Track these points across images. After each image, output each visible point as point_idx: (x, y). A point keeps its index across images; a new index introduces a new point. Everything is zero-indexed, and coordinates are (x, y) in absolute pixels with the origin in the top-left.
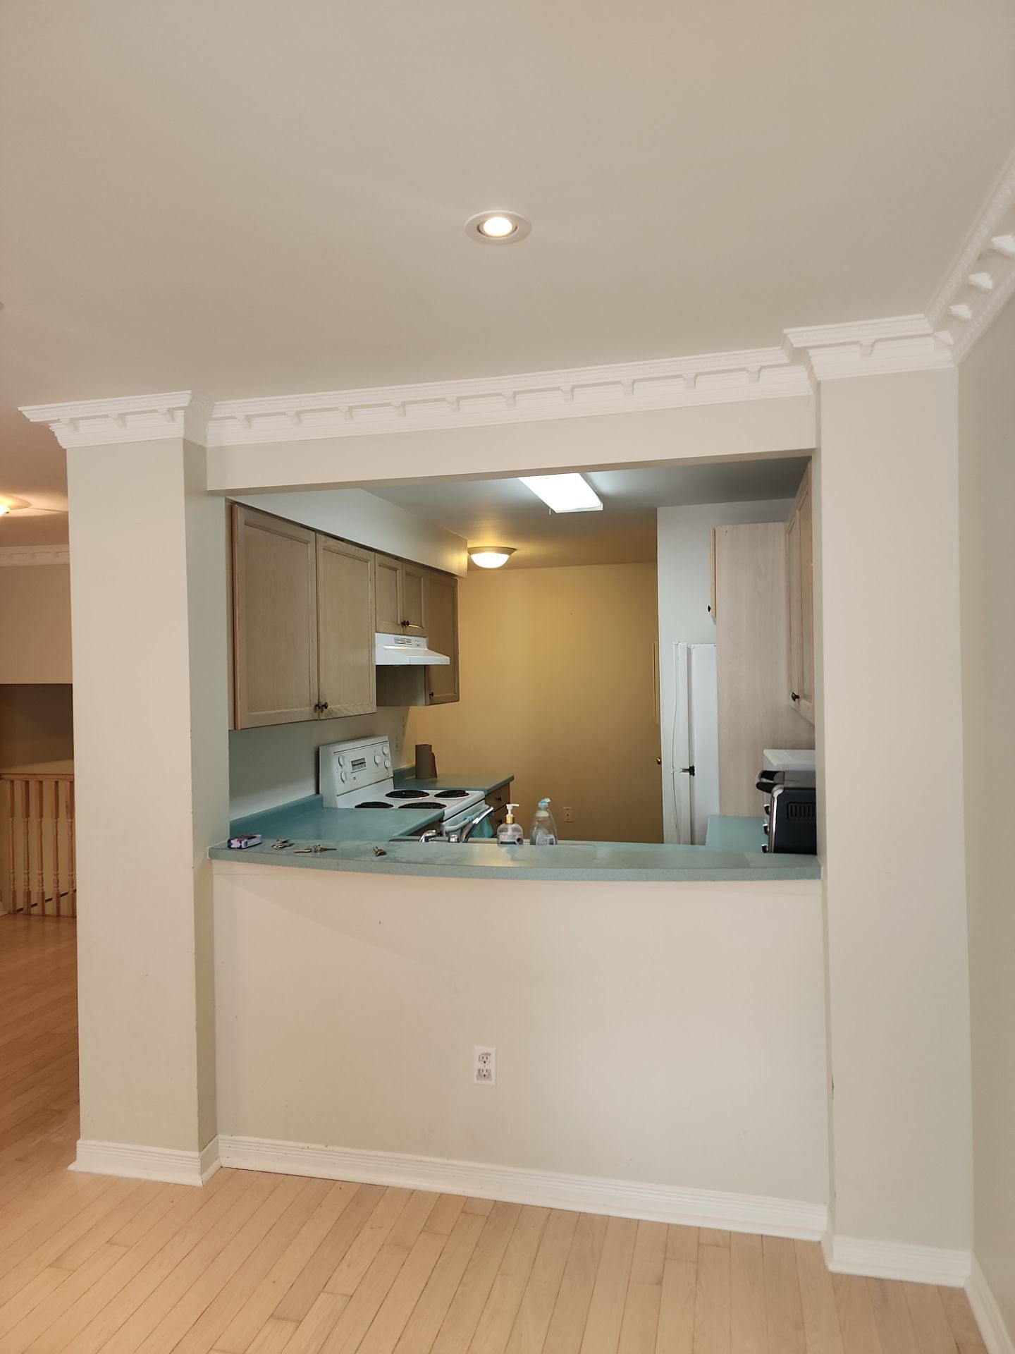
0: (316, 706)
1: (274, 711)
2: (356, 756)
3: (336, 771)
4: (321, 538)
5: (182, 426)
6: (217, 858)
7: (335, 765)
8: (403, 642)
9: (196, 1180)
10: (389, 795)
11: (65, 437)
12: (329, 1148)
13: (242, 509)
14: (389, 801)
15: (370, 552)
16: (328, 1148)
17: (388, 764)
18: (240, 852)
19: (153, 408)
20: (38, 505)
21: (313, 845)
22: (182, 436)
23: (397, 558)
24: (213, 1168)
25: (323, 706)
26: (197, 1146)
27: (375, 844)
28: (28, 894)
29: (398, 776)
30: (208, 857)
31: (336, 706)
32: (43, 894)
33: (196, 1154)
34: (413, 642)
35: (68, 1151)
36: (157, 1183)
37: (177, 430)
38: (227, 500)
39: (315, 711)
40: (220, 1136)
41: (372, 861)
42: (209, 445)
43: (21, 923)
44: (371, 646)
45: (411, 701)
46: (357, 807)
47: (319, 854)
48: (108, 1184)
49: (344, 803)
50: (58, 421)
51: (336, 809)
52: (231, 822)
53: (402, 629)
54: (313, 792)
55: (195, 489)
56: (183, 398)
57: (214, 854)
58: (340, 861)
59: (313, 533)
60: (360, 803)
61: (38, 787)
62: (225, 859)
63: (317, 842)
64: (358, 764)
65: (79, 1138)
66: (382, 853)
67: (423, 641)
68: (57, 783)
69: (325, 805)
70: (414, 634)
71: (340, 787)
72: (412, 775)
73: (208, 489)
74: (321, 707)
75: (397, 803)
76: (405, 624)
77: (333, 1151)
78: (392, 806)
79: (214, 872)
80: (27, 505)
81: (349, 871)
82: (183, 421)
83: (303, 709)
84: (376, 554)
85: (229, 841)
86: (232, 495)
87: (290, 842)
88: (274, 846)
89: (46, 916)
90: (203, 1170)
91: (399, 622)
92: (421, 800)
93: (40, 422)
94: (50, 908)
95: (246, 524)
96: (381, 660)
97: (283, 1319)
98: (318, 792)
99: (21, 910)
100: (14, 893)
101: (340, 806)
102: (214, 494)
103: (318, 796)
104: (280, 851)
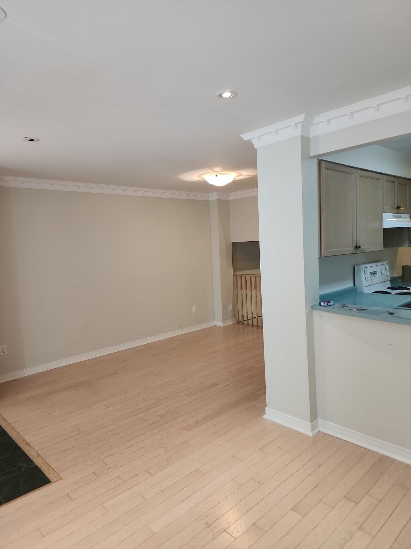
0: (355, 247)
1: (337, 249)
2: (373, 270)
3: (363, 276)
4: (359, 171)
5: (301, 130)
6: (315, 309)
7: (363, 274)
8: (397, 217)
9: (311, 434)
10: (388, 288)
11: (256, 144)
12: (367, 436)
13: (325, 163)
14: (389, 291)
15: (382, 175)
16: (365, 436)
17: (388, 274)
18: (325, 307)
19: (289, 125)
20: (245, 174)
21: (357, 307)
22: (301, 134)
23: (395, 176)
24: (316, 431)
25: (358, 247)
26: (310, 421)
27: (388, 309)
28: (243, 316)
29: (393, 280)
30: (311, 309)
31: (364, 247)
32: (248, 317)
33: (310, 424)
34: (402, 216)
35: (262, 411)
36: (294, 430)
37: (298, 132)
38: (318, 159)
39: (355, 249)
40: (318, 419)
41: (387, 316)
42: (311, 137)
43: (241, 326)
44: (381, 219)
45: (400, 245)
46: (373, 292)
47: (360, 311)
48: (277, 426)
49: (366, 290)
50: (254, 138)
51: (363, 293)
52: (320, 295)
53: (397, 210)
54: (352, 285)
55: (305, 156)
56: (301, 118)
57: (313, 307)
58: (371, 315)
59: (355, 169)
60: (375, 291)
61: (245, 279)
62: (318, 310)
63: (359, 306)
64: (374, 273)
65: (266, 407)
66: (392, 314)
67: (407, 216)
68: (251, 277)
69: (358, 291)
70: (403, 213)
71: (365, 284)
72: (400, 280)
73: (311, 156)
74: (357, 247)
75: (394, 292)
76: (398, 208)
77: (368, 437)
78: (391, 293)
79: (314, 315)
80: (241, 175)
81: (375, 320)
82: (301, 128)
83: (349, 248)
84: (385, 176)
85: (320, 303)
86: (320, 157)
87: (346, 305)
88: (339, 306)
89: (249, 325)
90: (313, 430)
91: (395, 207)
92: (405, 291)
93: (248, 140)
94: (250, 322)
95: (326, 169)
96: (386, 226)
97: (350, 500)
98: (354, 285)
99: (241, 322)
100: (239, 315)
101: (365, 292)
102: (313, 157)
103: (355, 287)
104: (342, 309)
